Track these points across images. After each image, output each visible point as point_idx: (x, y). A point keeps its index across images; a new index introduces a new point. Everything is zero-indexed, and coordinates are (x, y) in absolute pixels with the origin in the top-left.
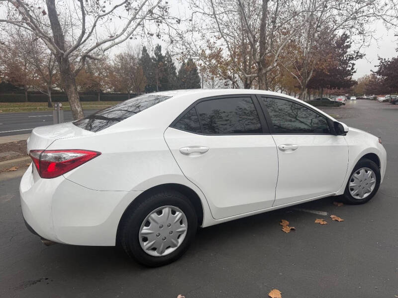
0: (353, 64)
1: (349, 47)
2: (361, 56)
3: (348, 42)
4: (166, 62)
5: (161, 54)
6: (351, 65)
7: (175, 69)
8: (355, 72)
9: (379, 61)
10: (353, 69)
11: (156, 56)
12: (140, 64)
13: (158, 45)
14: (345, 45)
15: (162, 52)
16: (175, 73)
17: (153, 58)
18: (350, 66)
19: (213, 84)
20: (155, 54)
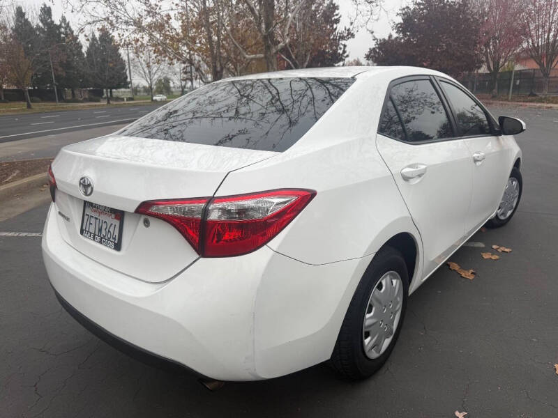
0: (345, 46)
1: (337, 21)
2: (353, 36)
3: (337, 15)
4: (62, 36)
5: (53, 22)
6: (342, 47)
7: (81, 47)
8: (347, 56)
9: (374, 42)
10: (344, 52)
11: (44, 24)
12: (15, 38)
13: (45, 5)
14: (333, 19)
15: (53, 18)
16: (80, 54)
17: (38, 28)
18: (341, 49)
19: (150, 72)
20: (42, 21)
